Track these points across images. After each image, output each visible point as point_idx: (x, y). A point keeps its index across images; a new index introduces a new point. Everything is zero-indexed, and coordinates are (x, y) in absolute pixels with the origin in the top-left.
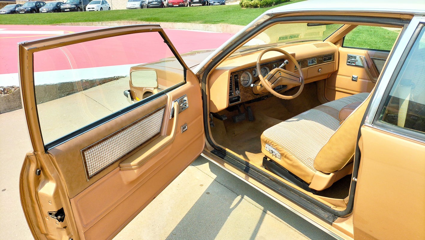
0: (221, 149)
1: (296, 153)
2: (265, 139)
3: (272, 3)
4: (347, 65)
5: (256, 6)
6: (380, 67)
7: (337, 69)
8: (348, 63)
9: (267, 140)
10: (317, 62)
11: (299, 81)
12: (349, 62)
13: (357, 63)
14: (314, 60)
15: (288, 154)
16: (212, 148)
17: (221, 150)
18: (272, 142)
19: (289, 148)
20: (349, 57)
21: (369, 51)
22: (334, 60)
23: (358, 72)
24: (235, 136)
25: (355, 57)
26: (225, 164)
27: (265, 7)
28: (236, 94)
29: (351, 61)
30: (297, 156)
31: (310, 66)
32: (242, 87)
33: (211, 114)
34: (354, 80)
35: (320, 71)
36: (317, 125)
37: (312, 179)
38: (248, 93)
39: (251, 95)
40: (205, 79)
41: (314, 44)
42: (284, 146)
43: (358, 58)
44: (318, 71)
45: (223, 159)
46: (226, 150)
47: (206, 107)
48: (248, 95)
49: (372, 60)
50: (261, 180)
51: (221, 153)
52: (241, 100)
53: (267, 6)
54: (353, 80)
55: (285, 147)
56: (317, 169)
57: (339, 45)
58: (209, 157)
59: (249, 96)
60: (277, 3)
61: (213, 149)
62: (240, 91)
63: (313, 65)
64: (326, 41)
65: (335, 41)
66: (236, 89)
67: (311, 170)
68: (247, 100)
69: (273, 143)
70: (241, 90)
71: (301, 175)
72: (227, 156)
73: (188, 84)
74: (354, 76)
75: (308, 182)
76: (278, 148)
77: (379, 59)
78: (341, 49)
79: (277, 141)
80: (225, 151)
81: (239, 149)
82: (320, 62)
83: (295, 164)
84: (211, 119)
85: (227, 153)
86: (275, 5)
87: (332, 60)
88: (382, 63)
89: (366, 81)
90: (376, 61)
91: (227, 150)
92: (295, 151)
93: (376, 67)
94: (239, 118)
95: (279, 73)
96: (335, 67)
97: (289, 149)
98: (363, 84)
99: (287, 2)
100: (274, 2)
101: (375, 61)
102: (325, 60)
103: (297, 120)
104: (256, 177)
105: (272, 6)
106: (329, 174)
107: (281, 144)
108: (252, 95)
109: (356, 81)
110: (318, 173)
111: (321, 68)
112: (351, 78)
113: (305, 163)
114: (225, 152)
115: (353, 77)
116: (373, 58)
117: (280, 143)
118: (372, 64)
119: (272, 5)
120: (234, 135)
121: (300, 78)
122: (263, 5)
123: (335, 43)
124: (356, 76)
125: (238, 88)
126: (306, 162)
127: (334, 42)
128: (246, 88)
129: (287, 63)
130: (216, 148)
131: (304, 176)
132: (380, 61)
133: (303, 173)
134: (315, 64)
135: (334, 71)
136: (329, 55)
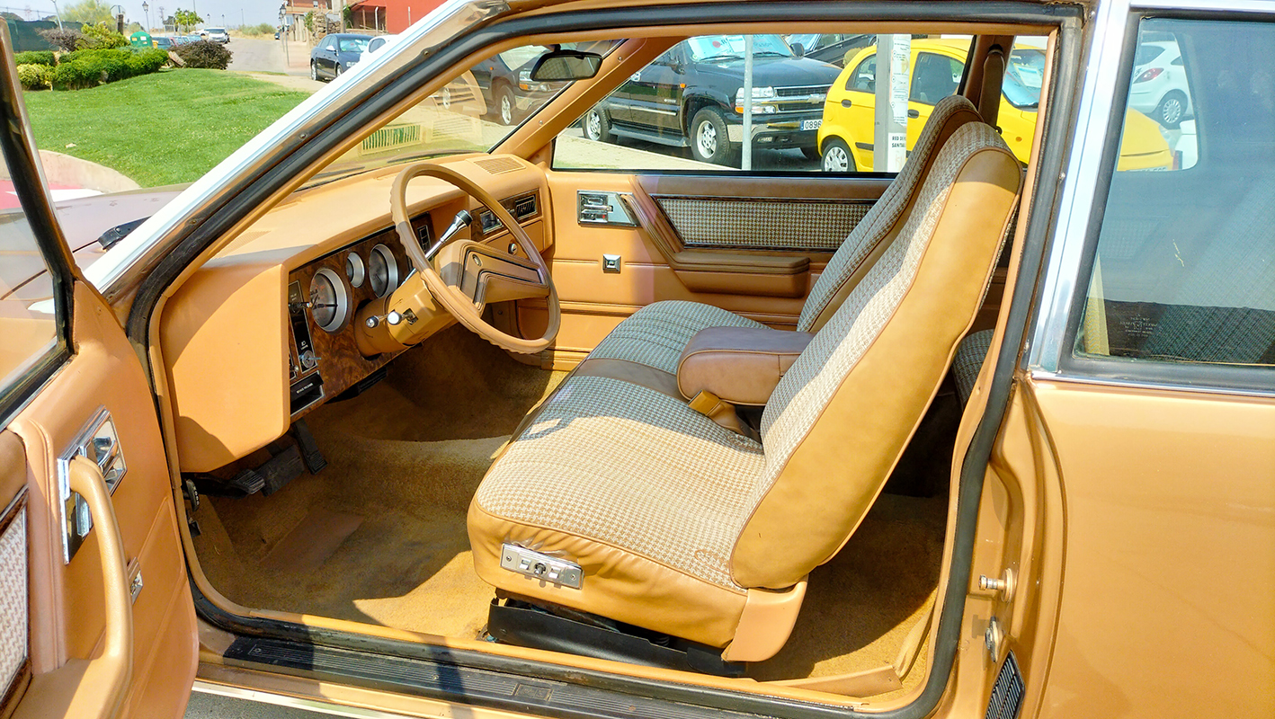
0: (279, 625)
1: (650, 547)
2: (501, 526)
3: (98, 74)
4: (581, 224)
5: (38, 84)
6: (682, 220)
7: (551, 242)
8: (582, 220)
9: (513, 527)
11: (541, 281)
12: (586, 216)
13: (612, 217)
14: (492, 216)
15: (625, 559)
16: (222, 634)
17: (280, 632)
18: (537, 533)
19: (618, 533)
20: (584, 198)
21: (641, 177)
22: (540, 213)
23: (619, 245)
24: (270, 548)
25: (604, 199)
26: (326, 689)
27: (72, 88)
28: (304, 368)
29: (591, 212)
30: (659, 557)
31: (489, 235)
32: (319, 334)
33: (190, 483)
34: (610, 268)
35: (515, 252)
36: (628, 428)
37: (733, 630)
38: (347, 356)
39: (354, 365)
40: (145, 321)
41: (477, 163)
42: (595, 532)
43: (612, 200)
45: (309, 667)
46: (304, 626)
48: (347, 363)
49: (656, 201)
50: (538, 701)
51: (280, 646)
52: (325, 391)
53: (81, 84)
54: (606, 270)
55: (601, 534)
56: (749, 583)
57: (542, 163)
58: (223, 680)
59: (351, 370)
60: (115, 75)
61: (232, 638)
62: (318, 354)
63: (495, 232)
64: (499, 153)
65: (531, 151)
66: (299, 346)
67: (727, 597)
68: (344, 388)
69: (544, 534)
70: (318, 347)
71: (687, 626)
72: (322, 651)
73: (87, 350)
74: (608, 257)
75: (720, 642)
76: (573, 549)
77: (675, 198)
78: (551, 177)
79: (562, 522)
80: (301, 629)
81: (320, 600)
83: (657, 591)
84: (193, 505)
85: (317, 634)
86: (108, 81)
87: (535, 212)
88: (686, 209)
89: (651, 269)
90: (668, 203)
91: (310, 621)
92: (642, 540)
93: (670, 223)
94: (279, 469)
95: (474, 257)
96: (547, 236)
97: (619, 538)
98: (640, 279)
99: (149, 73)
100: (105, 72)
101: (666, 204)
102: (520, 214)
103: (560, 426)
104: (510, 697)
105: (98, 85)
106: (792, 587)
107: (582, 528)
108: (357, 364)
109: (617, 271)
110: (754, 598)
112: (600, 265)
113: (698, 573)
114: (307, 633)
115: (605, 259)
116: (657, 197)
117: (575, 525)
118: (657, 215)
119: (101, 82)
120: (263, 546)
121: (539, 270)
122: (65, 81)
123: (530, 159)
124: (614, 258)
125: (308, 343)
126: (696, 568)
127: (527, 156)
128: (335, 337)
130: (248, 630)
131: (701, 624)
132: (678, 204)
133: (696, 615)
134: (497, 227)
135: (546, 247)
136: (527, 196)
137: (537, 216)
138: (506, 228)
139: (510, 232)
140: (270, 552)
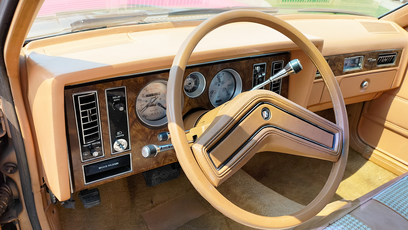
7: (398, 85)
10: (364, 66)
11: (333, 147)
14: (357, 60)
22: (397, 65)
28: (114, 152)
31: (347, 73)
32: (138, 128)
35: (365, 87)
41: (363, 23)
44: (361, 86)
47: (26, 170)
52: (133, 169)
62: (133, 142)
63: (353, 72)
64: (385, 20)
65: (406, 23)
68: (156, 167)
82: (369, 66)
87: (394, 64)
95: (265, 109)
96: (396, 81)
102: (379, 62)
111: (368, 80)
121: (337, 135)
123: (405, 28)
128: (155, 131)
129: (297, 69)
134: (357, 69)
135: (392, 87)
136: (391, 52)
137: (394, 66)
138: (321, 77)
139: (324, 81)
140: (153, 209)
